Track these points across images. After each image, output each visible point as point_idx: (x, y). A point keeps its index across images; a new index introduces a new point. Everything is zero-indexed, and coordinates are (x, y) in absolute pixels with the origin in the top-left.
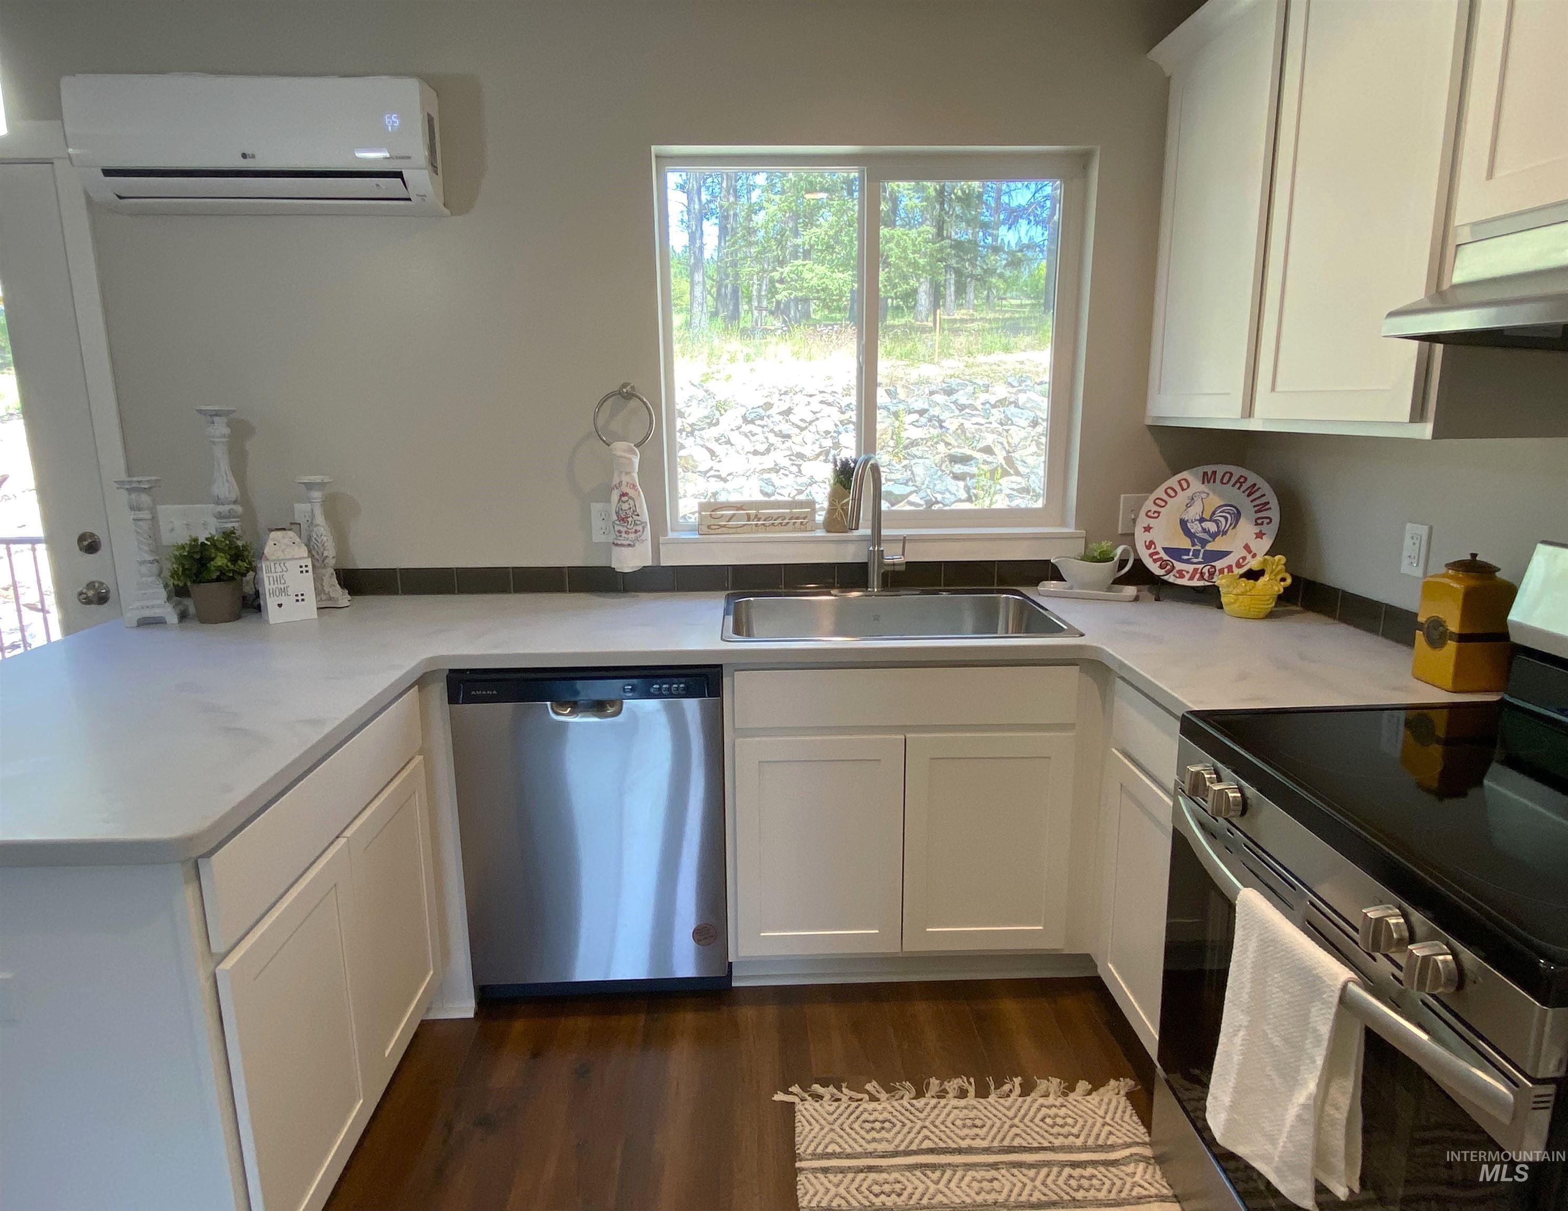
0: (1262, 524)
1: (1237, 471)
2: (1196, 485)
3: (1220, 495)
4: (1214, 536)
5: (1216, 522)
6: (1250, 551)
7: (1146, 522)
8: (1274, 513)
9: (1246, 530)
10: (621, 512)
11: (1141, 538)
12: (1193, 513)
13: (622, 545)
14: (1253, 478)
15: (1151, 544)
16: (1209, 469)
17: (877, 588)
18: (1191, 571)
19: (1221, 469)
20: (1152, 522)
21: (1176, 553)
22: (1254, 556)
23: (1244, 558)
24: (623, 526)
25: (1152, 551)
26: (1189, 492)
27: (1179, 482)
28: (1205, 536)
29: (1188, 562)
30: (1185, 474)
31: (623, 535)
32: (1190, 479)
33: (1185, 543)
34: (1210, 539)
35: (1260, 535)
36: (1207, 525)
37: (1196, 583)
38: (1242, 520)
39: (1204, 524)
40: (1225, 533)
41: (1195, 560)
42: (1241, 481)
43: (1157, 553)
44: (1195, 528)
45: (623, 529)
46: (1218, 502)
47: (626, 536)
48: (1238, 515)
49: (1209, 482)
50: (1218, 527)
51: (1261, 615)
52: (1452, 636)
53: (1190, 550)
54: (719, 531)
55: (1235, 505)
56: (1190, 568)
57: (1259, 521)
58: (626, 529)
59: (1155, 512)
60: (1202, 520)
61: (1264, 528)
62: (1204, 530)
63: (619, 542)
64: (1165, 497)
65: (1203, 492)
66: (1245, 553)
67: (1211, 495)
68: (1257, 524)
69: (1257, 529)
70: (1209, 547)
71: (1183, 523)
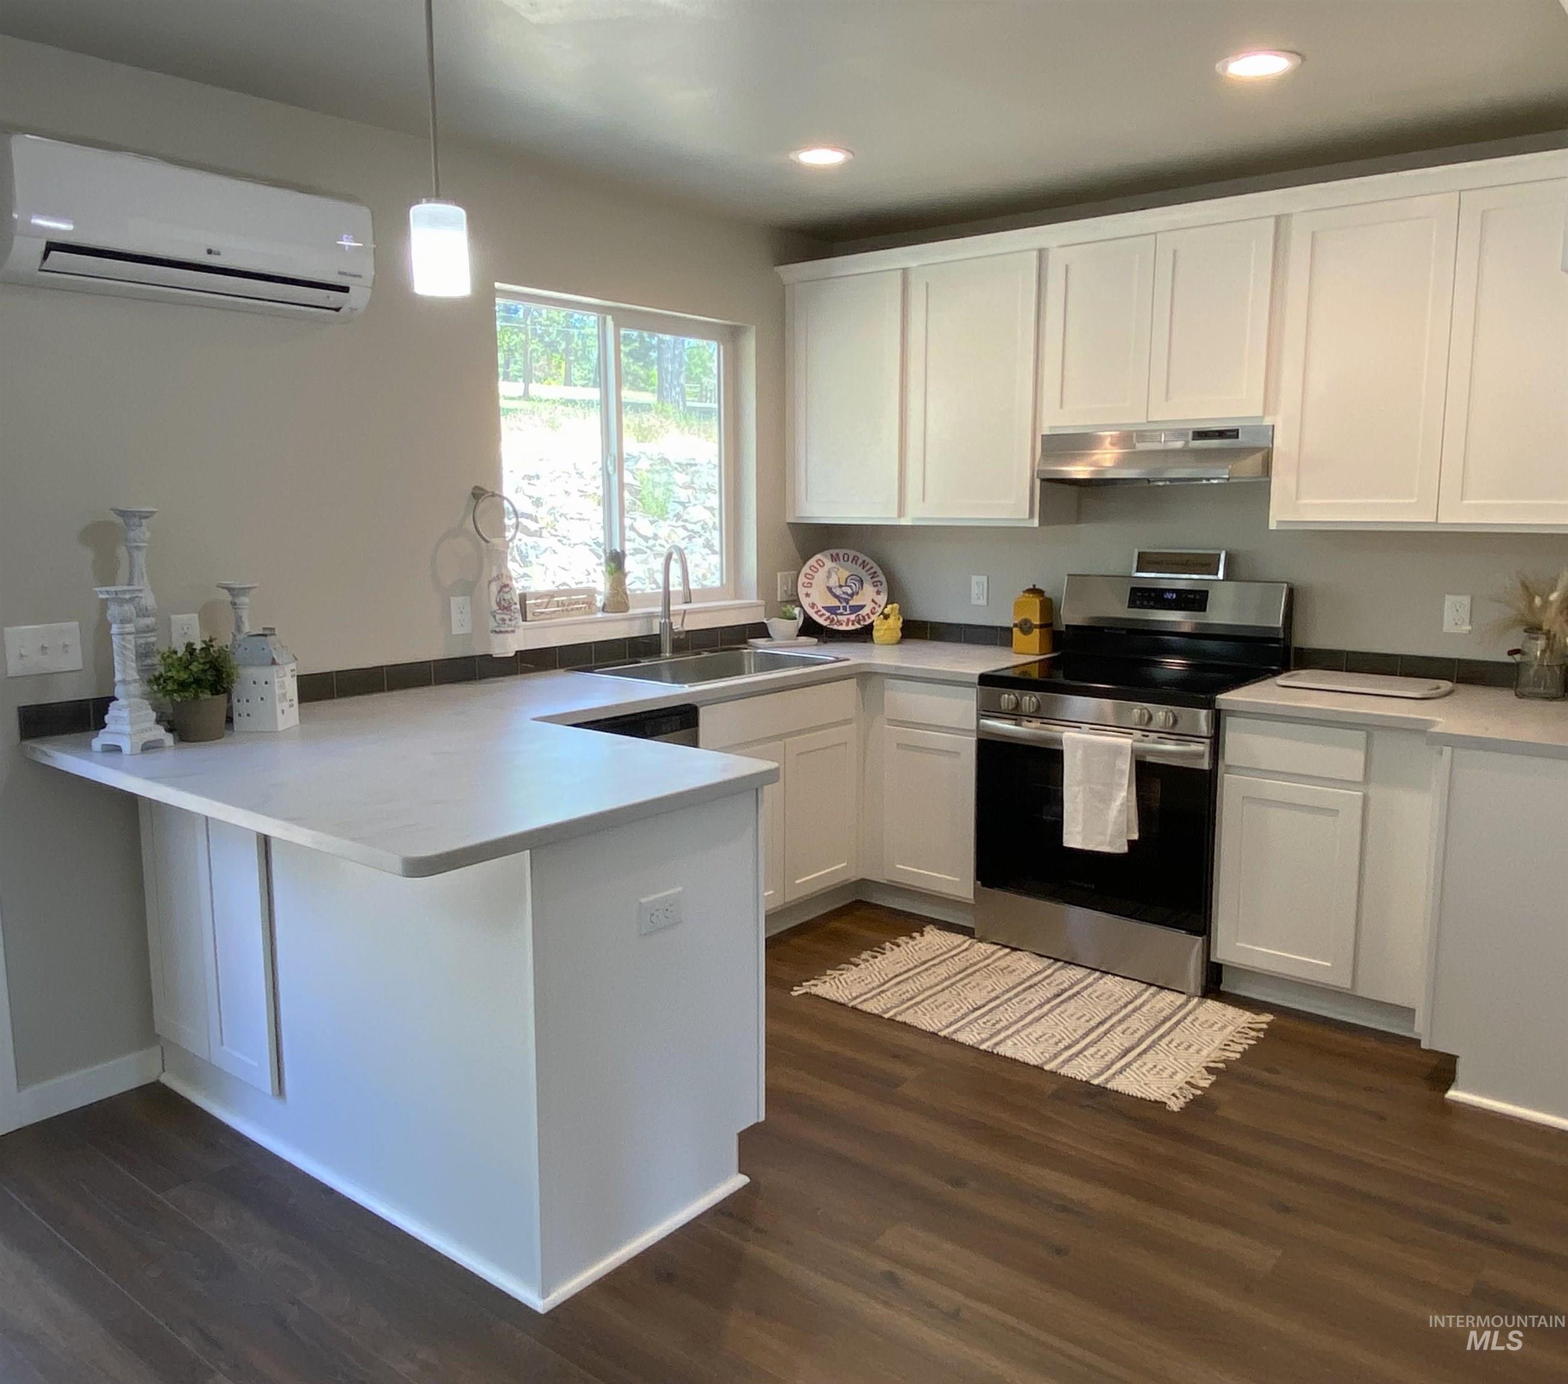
0: (877, 585)
1: (852, 553)
2: (829, 564)
3: (847, 569)
4: (852, 595)
5: (850, 587)
6: (876, 603)
7: (805, 590)
8: (882, 578)
9: (869, 590)
10: (502, 602)
11: (805, 602)
12: (833, 582)
13: (507, 632)
14: (862, 557)
15: (813, 606)
16: (834, 552)
17: (670, 652)
18: (846, 620)
19: (841, 552)
20: (809, 591)
21: (832, 610)
22: (880, 606)
23: (874, 608)
24: (506, 614)
25: (816, 610)
26: (826, 568)
27: (817, 561)
28: (846, 597)
29: (841, 614)
30: (818, 556)
31: (507, 622)
32: (825, 560)
33: (836, 603)
34: (849, 598)
35: (878, 593)
36: (844, 589)
37: (851, 627)
38: (865, 585)
39: (843, 588)
40: (857, 593)
41: (845, 613)
42: (855, 559)
43: (819, 611)
44: (838, 592)
45: (507, 617)
46: (847, 574)
47: (510, 623)
48: (861, 582)
49: (836, 561)
50: (852, 590)
51: (894, 642)
52: (1036, 626)
53: (839, 607)
54: (540, 617)
55: (856, 574)
56: (844, 618)
57: (875, 584)
58: (509, 617)
59: (808, 583)
60: (841, 586)
61: (880, 588)
62: (844, 593)
63: (503, 629)
64: (811, 572)
65: (835, 568)
66: (873, 605)
67: (841, 569)
68: (874, 586)
69: (876, 589)
70: (852, 603)
71: (830, 589)
